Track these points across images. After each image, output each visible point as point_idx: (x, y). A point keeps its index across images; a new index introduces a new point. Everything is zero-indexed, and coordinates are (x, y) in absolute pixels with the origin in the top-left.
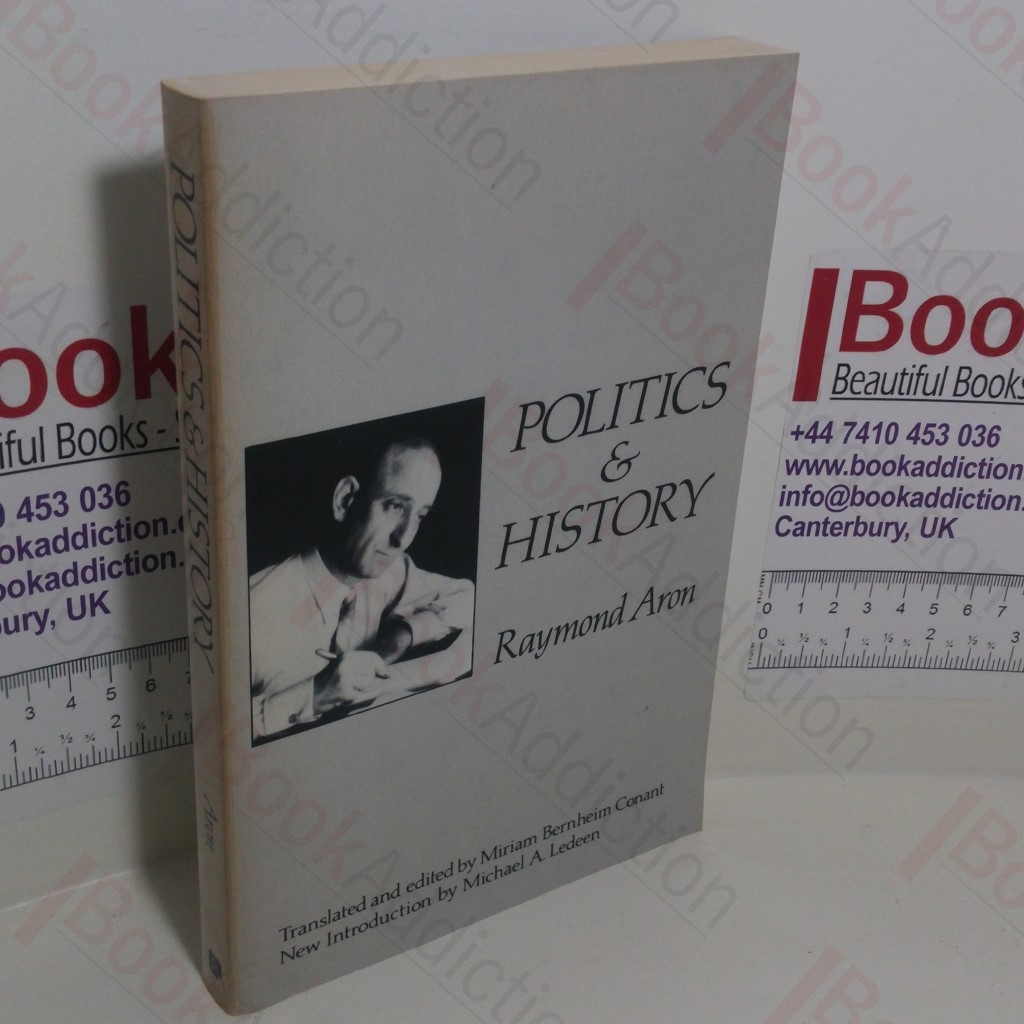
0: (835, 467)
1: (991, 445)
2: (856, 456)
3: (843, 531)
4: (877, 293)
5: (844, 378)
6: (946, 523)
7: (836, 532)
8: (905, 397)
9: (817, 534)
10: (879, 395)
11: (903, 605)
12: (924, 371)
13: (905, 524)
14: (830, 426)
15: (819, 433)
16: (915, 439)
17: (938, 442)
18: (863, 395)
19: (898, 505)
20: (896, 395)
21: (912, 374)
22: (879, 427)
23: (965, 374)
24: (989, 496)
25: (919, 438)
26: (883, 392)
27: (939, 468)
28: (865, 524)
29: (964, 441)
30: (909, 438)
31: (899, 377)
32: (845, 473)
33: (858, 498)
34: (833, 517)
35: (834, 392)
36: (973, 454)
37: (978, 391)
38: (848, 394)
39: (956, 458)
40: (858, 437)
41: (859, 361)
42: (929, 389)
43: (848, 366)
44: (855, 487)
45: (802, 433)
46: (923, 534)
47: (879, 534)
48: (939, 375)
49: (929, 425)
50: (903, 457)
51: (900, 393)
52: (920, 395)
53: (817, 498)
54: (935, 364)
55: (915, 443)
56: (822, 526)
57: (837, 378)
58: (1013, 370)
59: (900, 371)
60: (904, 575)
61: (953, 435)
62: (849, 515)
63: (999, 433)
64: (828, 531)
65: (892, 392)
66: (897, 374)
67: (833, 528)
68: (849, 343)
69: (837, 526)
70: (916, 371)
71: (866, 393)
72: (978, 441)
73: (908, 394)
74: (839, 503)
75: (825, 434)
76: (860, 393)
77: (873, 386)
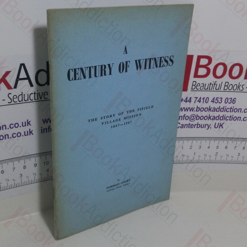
0: (192, 109)
1: (233, 103)
2: (197, 106)
3: (194, 127)
4: (204, 62)
5: (195, 85)
6: (221, 124)
7: (192, 127)
8: (211, 90)
9: (187, 127)
10: (204, 90)
11: (209, 146)
12: (216, 83)
13: (210, 125)
14: (190, 98)
15: (188, 100)
16: (213, 102)
17: (219, 102)
18: (199, 90)
19: (209, 119)
20: (208, 90)
21: (213, 84)
22: (204, 98)
23: (227, 84)
24: (232, 117)
25: (214, 102)
26: (205, 89)
27: (220, 109)
28: (200, 125)
29: (226, 102)
30: (212, 101)
31: (209, 85)
32: (195, 111)
33: (198, 118)
34: (191, 123)
35: (192, 89)
36: (229, 106)
37: (230, 88)
38: (196, 89)
39: (224, 107)
40: (198, 101)
41: (199, 80)
42: (217, 88)
43: (196, 82)
44: (197, 115)
45: (183, 100)
46: (215, 127)
47: (203, 127)
48: (220, 84)
49: (217, 98)
50: (210, 106)
51: (210, 89)
52: (215, 90)
53: (187, 118)
54: (219, 81)
55: (213, 103)
56: (188, 125)
57: (193, 85)
58: (239, 83)
59: (210, 83)
60: (210, 138)
61: (223, 101)
62: (195, 122)
63: (235, 100)
64: (190, 127)
65: (207, 89)
66: (209, 84)
67: (191, 126)
68: (196, 76)
69: (192, 125)
70: (214, 83)
71: (200, 89)
72: (230, 102)
73: (212, 89)
74: (193, 119)
75: (189, 100)
76: (199, 89)
77: (202, 87)
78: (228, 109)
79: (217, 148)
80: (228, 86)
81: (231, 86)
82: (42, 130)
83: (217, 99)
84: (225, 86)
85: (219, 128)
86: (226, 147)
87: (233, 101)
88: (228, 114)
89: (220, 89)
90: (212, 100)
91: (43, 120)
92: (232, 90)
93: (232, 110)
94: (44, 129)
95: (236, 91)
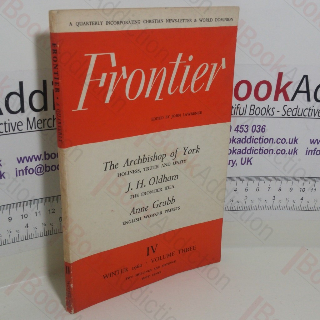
78: (256, 140)
79: (246, 190)
80: (255, 110)
81: (258, 109)
82: (16, 171)
83: (242, 127)
84: (251, 110)
85: (247, 164)
86: (258, 189)
87: (262, 129)
88: (257, 146)
89: (245, 115)
90: (236, 128)
91: (17, 158)
92: (260, 115)
93: (261, 140)
95: (265, 115)
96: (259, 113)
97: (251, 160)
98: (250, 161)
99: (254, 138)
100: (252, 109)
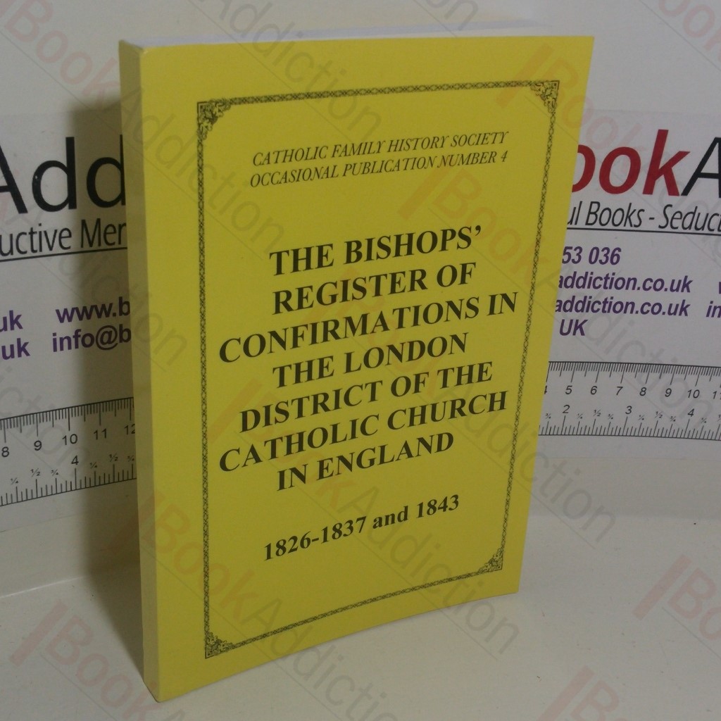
78: (598, 280)
79: (569, 391)
80: (599, 213)
81: (607, 212)
82: (55, 340)
83: (568, 251)
84: (590, 213)
85: (574, 334)
86: (594, 390)
87: (613, 256)
88: (599, 295)
89: (576, 224)
91: (58, 311)
92: (610, 226)
93: (609, 281)
94: (62, 340)
95: (622, 227)
96: (609, 221)
97: (583, 326)
98: (580, 327)
99: (594, 277)
100: (593, 210)
